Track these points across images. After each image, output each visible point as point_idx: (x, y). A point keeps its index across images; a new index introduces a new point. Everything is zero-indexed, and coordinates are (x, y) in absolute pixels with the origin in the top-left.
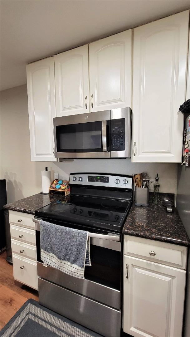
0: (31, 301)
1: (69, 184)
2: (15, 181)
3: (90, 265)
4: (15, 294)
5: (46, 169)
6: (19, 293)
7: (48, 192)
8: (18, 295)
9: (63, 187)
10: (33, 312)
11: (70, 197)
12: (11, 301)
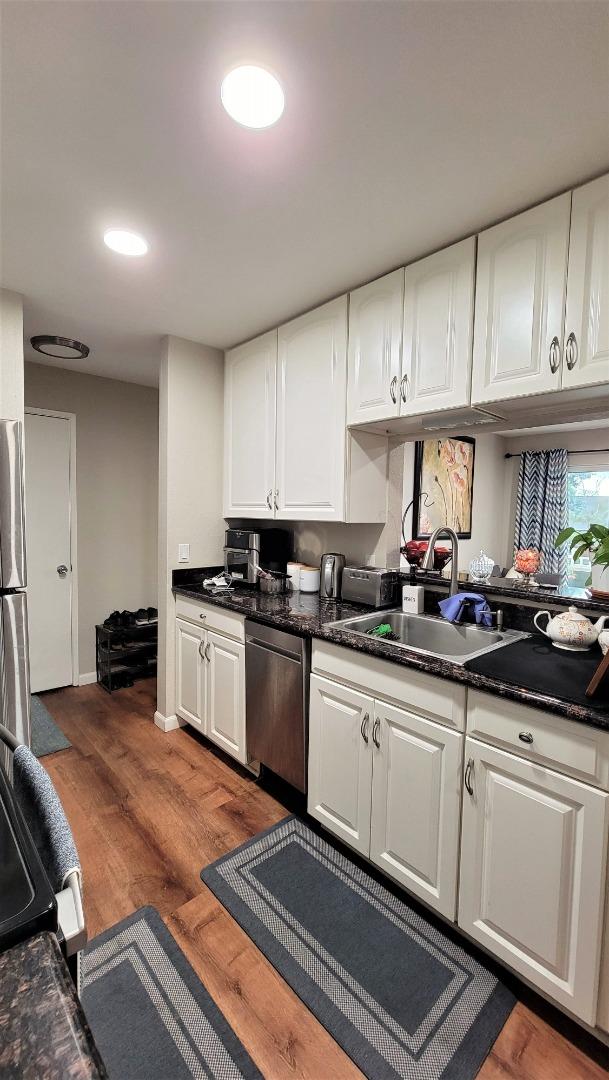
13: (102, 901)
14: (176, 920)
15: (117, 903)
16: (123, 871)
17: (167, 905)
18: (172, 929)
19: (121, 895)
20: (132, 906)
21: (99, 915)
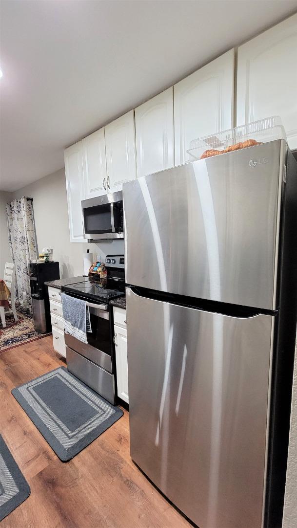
0: (63, 368)
1: (105, 267)
2: (69, 265)
3: (91, 332)
4: (53, 362)
5: (88, 251)
6: (57, 362)
7: (87, 274)
8: (56, 363)
9: (99, 270)
10: (60, 373)
11: (106, 281)
12: (49, 365)
13: (93, 464)
14: (49, 458)
15: (84, 464)
16: (86, 489)
17: (54, 467)
18: (52, 453)
19: (83, 470)
20: (75, 463)
21: (93, 456)
